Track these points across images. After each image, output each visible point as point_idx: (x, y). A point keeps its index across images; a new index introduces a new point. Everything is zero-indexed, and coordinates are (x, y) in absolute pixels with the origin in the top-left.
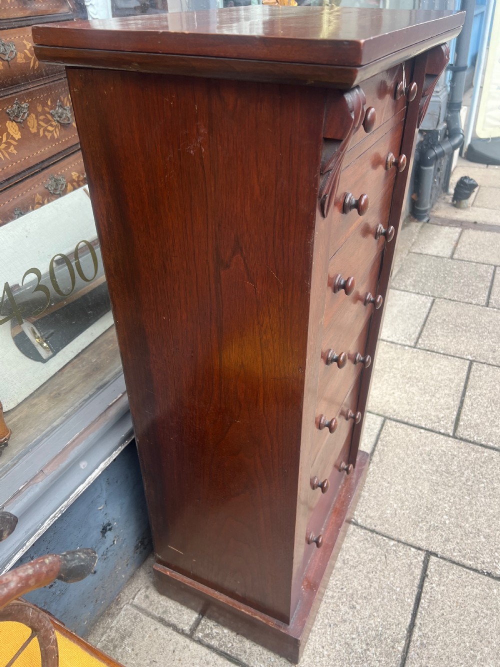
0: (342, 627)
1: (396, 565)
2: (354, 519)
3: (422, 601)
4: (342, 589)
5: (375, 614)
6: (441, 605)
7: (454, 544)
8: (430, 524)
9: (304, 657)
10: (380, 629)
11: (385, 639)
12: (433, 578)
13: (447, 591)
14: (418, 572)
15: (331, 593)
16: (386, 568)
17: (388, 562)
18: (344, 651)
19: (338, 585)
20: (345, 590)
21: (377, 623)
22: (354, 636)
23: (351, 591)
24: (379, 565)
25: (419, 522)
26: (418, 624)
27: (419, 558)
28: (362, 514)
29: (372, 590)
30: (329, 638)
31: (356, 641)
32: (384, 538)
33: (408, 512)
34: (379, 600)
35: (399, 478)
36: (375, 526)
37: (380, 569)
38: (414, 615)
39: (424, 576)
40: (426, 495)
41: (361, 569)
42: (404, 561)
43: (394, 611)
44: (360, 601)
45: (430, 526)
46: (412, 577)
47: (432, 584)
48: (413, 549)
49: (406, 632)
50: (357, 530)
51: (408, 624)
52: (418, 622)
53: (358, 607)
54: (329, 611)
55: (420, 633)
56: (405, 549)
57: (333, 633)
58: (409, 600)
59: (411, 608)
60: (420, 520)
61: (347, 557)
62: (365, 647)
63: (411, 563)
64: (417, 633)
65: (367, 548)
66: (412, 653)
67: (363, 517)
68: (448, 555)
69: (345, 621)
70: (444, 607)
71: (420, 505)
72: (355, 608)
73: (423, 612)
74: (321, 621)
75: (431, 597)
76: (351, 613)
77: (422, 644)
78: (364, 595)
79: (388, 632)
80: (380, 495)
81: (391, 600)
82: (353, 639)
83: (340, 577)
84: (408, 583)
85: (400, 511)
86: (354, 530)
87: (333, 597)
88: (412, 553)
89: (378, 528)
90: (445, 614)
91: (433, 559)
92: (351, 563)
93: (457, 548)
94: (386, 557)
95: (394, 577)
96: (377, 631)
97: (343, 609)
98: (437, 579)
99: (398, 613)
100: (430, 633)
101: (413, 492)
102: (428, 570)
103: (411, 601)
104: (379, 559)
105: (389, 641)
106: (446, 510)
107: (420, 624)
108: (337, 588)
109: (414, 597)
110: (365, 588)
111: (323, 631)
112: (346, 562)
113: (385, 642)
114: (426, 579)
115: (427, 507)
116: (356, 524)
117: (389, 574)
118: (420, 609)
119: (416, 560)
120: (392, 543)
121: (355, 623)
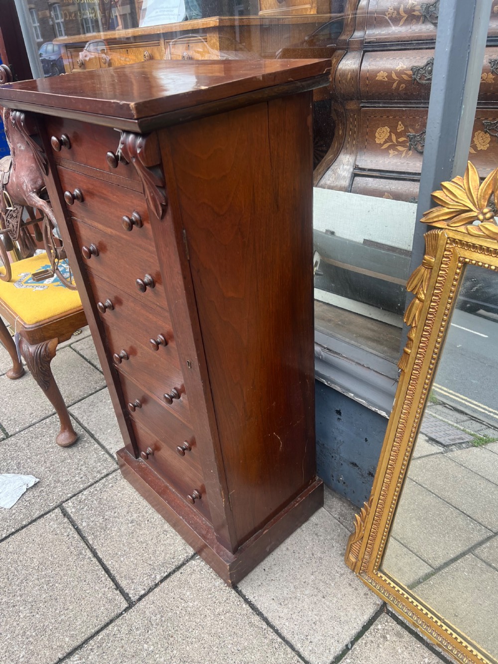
0: (126, 510)
1: (140, 569)
2: (198, 559)
3: (103, 572)
4: (148, 521)
5: (118, 534)
6: (91, 584)
7: (123, 635)
8: (154, 626)
9: (125, 483)
10: (108, 532)
11: (101, 532)
12: (111, 593)
13: (96, 597)
14: (123, 583)
15: (150, 513)
16: (142, 560)
17: (146, 564)
18: (112, 505)
19: (152, 519)
20: (146, 522)
21: (113, 532)
22: (116, 514)
23: (143, 526)
24: (147, 556)
25: (162, 616)
26: (92, 559)
27: (132, 592)
28: (199, 568)
29: (134, 540)
30: (125, 499)
31: (112, 514)
32: (166, 574)
33: (178, 613)
34: (125, 541)
35: (220, 631)
36: (181, 573)
37: (145, 555)
38: (100, 561)
39: (118, 587)
40: (184, 646)
41: (153, 541)
42: (138, 577)
43: (111, 547)
44: (133, 528)
45: (152, 625)
46: (123, 576)
47: (109, 588)
48: (143, 592)
49: (95, 548)
50: (185, 555)
51: (98, 552)
52: (94, 560)
53: (130, 525)
54: (140, 506)
55: (87, 557)
56: (146, 585)
57: (126, 503)
58: (110, 563)
59: (105, 560)
60: (163, 619)
61: (168, 536)
62: (106, 517)
63: (133, 582)
64: (89, 554)
65: (166, 554)
66: (82, 544)
67: (195, 567)
68: (118, 622)
69: (128, 513)
70: (88, 585)
71: (177, 630)
72: (131, 523)
73: (97, 568)
74: (138, 499)
75: (101, 581)
76: (130, 519)
77: (81, 553)
78: (135, 533)
79: (103, 536)
80: (209, 596)
81: (120, 549)
82: (115, 513)
83: (157, 523)
84: (121, 569)
85: (183, 605)
86: (187, 553)
87: (147, 512)
88: (140, 589)
89: (178, 574)
90: (84, 583)
91: (125, 605)
92: (162, 536)
93: (118, 636)
94: (150, 565)
95: (132, 562)
96: (109, 530)
97: (135, 515)
98: (109, 595)
99: (109, 549)
100: (82, 563)
101: (195, 633)
102: (119, 594)
103: (108, 563)
104: (152, 558)
105: (99, 533)
106: (157, 656)
107: (92, 561)
108: (151, 518)
109: (110, 568)
110: (138, 536)
111: (131, 498)
112: (165, 533)
113: (99, 530)
114: (114, 587)
115: (172, 637)
116: (192, 557)
117: (136, 559)
118: (100, 567)
119: (132, 589)
120: (158, 578)
121: (122, 518)
